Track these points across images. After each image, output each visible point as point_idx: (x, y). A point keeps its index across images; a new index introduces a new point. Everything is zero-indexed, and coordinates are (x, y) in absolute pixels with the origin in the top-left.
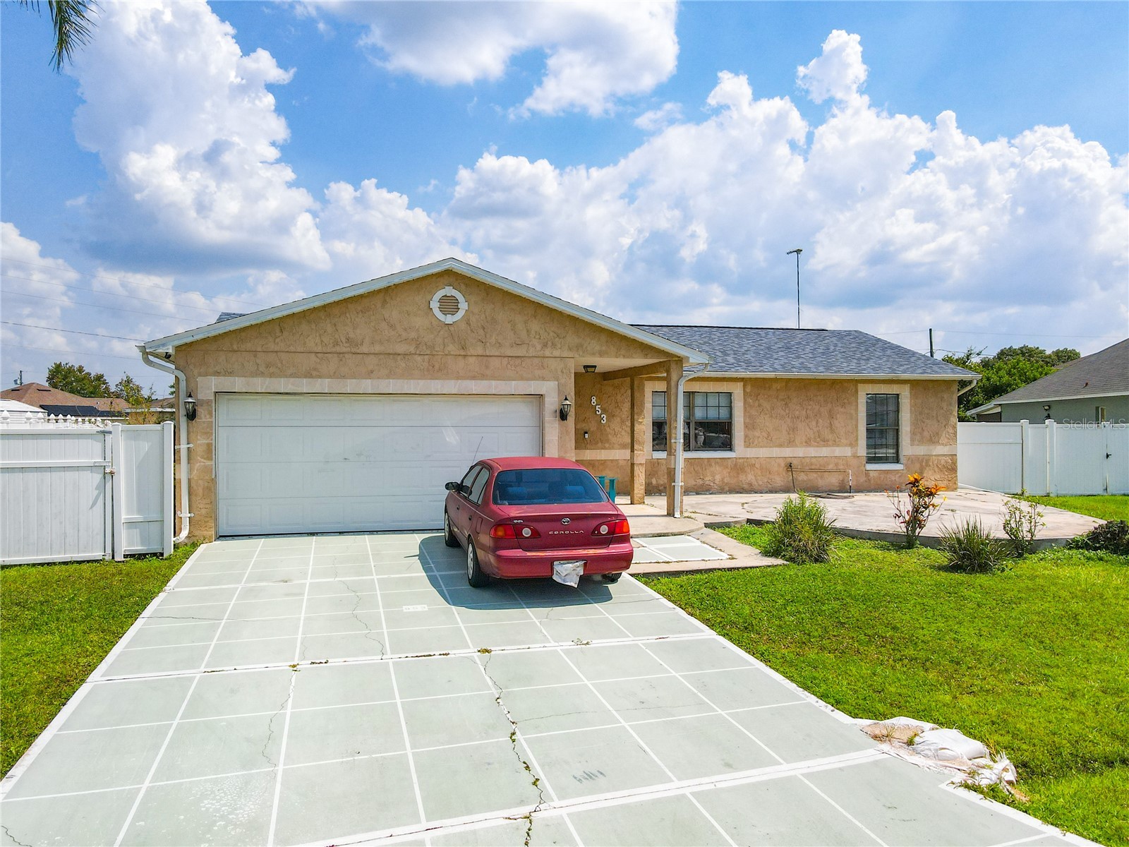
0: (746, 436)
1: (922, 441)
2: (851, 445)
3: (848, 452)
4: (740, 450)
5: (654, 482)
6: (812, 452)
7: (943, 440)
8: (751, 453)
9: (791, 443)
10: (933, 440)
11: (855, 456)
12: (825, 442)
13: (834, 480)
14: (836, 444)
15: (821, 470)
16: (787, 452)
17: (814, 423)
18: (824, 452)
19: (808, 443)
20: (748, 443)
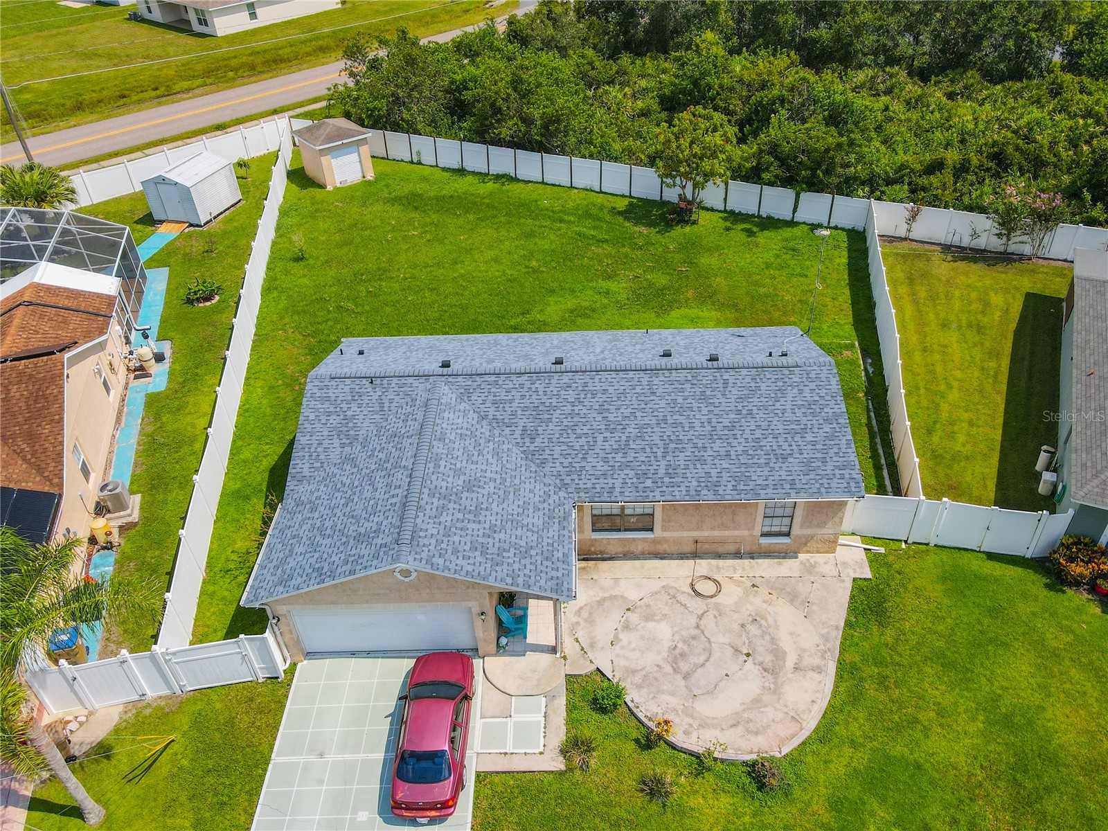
0: (663, 526)
1: (810, 526)
2: (749, 529)
3: (746, 533)
4: (658, 532)
5: (593, 549)
6: (716, 533)
7: (830, 525)
8: (667, 534)
9: (698, 529)
10: (822, 525)
11: (751, 535)
12: (727, 528)
13: (732, 548)
14: (735, 529)
15: (722, 542)
16: (696, 534)
17: (719, 518)
18: (726, 533)
19: (713, 528)
20: (664, 529)
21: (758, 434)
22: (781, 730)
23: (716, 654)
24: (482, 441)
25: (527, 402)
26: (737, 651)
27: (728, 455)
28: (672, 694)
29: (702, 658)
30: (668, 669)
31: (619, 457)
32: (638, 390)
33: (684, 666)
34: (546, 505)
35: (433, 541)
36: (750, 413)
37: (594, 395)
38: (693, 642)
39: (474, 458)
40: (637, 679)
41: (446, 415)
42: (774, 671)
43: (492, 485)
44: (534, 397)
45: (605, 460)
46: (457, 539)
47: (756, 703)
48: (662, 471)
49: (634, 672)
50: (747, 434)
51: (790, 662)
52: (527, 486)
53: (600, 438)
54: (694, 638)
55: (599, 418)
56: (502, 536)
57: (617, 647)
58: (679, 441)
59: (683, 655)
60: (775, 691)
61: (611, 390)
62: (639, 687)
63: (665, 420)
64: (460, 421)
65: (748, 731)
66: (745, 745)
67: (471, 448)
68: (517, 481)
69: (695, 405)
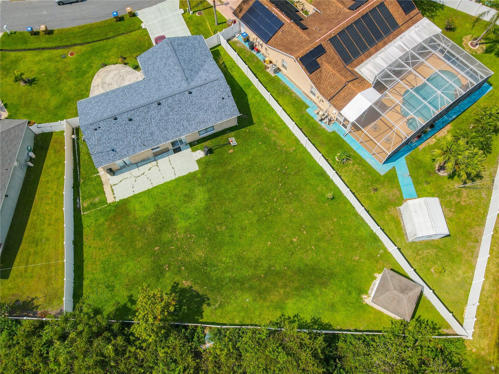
21: (102, 105)
22: (101, 73)
23: (115, 82)
24: (170, 77)
25: (163, 91)
26: (111, 85)
27: (110, 98)
28: (123, 72)
29: (118, 80)
30: (125, 76)
31: (137, 89)
32: (134, 103)
33: (122, 78)
34: (150, 73)
35: (165, 46)
36: (104, 108)
37: (146, 98)
38: (120, 83)
39: (169, 71)
40: (130, 72)
41: (181, 77)
42: (104, 83)
43: (162, 68)
44: (161, 92)
45: (140, 87)
46: (161, 50)
47: (106, 76)
48: (126, 90)
49: (131, 74)
50: (105, 104)
51: (100, 86)
52: (155, 74)
53: (142, 90)
54: (120, 84)
55: (143, 94)
56: (154, 58)
57: (136, 77)
58: (122, 97)
59: (122, 80)
60: (103, 79)
61: (142, 100)
62: (130, 71)
63: (126, 99)
64: (177, 79)
65: (107, 71)
66: (108, 68)
67: (171, 74)
68: (158, 73)
69: (119, 104)
